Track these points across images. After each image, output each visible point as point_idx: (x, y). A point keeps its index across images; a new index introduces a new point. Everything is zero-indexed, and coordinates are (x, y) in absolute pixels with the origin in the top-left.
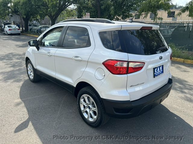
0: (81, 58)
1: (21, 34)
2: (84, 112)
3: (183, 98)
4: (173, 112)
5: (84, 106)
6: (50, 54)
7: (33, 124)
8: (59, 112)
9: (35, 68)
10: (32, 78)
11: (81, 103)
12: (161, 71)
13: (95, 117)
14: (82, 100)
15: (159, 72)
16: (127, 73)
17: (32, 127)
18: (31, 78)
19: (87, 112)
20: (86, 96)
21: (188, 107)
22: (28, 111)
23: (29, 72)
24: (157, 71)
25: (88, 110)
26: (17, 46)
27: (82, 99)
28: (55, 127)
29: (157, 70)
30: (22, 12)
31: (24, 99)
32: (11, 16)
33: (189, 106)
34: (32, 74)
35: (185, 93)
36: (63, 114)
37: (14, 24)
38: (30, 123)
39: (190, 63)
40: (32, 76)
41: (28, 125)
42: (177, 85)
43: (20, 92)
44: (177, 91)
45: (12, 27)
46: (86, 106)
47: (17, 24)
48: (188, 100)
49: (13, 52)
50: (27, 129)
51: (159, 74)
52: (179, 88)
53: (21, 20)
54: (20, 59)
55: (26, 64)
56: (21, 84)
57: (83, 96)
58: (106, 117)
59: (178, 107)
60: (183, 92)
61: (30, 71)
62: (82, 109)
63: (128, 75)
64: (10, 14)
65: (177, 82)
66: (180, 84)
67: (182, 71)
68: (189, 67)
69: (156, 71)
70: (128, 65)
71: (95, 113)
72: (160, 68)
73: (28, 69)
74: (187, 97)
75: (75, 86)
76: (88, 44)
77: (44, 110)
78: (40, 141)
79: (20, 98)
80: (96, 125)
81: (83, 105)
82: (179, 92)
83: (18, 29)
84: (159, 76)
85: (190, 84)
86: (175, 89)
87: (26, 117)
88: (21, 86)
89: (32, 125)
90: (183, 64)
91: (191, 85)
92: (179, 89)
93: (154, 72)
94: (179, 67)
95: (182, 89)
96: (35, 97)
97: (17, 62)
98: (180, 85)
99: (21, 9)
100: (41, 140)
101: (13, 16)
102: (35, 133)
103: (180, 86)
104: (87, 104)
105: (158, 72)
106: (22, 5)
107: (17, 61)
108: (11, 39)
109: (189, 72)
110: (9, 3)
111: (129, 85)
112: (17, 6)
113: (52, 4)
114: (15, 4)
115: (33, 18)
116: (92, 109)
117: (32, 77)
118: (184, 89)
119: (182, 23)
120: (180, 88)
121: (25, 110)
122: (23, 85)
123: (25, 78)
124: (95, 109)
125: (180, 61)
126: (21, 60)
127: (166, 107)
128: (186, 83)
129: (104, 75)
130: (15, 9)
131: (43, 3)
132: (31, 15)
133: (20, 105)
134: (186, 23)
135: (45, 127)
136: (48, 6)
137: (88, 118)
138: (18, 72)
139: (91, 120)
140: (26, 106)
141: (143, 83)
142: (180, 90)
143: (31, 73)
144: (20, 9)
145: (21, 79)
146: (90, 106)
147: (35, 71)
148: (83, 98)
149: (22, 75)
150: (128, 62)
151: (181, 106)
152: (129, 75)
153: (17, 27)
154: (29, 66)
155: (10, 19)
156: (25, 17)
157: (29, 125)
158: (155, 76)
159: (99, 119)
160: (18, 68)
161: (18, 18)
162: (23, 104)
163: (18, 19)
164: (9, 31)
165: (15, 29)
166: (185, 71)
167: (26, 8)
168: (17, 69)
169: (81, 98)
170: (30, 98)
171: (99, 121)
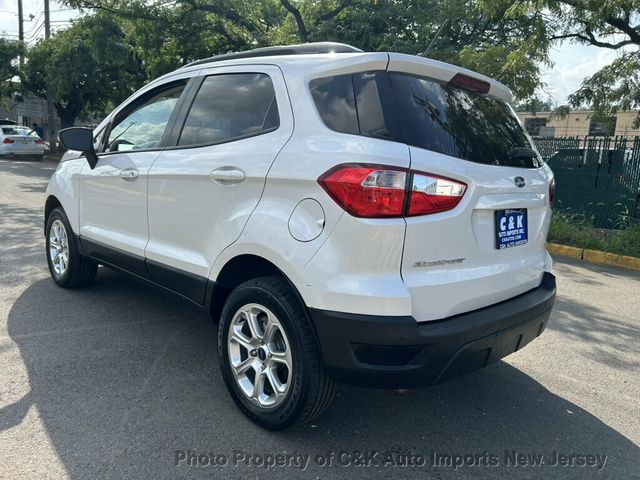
0: (241, 170)
1: (44, 157)
2: (240, 374)
3: (589, 353)
4: (559, 394)
5: (243, 351)
6: (133, 174)
7: (43, 415)
8: (146, 381)
9: (76, 231)
10: (63, 271)
11: (234, 341)
12: (521, 231)
13: (282, 388)
14: (236, 329)
15: (514, 232)
16: (405, 213)
17: (39, 425)
18: (58, 271)
19: (251, 374)
20: (254, 310)
21: (611, 381)
22: (31, 373)
23: (53, 252)
24: (507, 229)
25: (256, 364)
26: (24, 186)
27: (235, 324)
28: (126, 426)
29: (506, 224)
30: (57, 84)
31: (21, 336)
32: (19, 99)
33: (611, 377)
34: (64, 257)
35: (596, 341)
36: (162, 387)
37: (26, 122)
38: (33, 412)
39: (602, 261)
40: (61, 265)
41: (22, 417)
42: (565, 317)
43: (10, 315)
44: (569, 335)
45: (16, 133)
46: (250, 348)
47: (35, 125)
48: (606, 362)
49: (9, 202)
50: (16, 430)
51: (515, 241)
52: (574, 326)
53: (50, 112)
54: (27, 222)
55: (46, 223)
56: (18, 290)
57: (242, 313)
58: (322, 385)
59: (575, 380)
60: (587, 338)
61: (59, 248)
62: (235, 360)
63: (409, 220)
64: (16, 93)
65: (566, 310)
66: (576, 316)
67: (581, 282)
68: (600, 271)
69: (503, 228)
70: (409, 182)
71: (281, 371)
72: (515, 221)
73: (52, 240)
74: (602, 353)
75: (213, 278)
76: (272, 122)
77: (90, 372)
78: (64, 471)
79: (7, 333)
80: (282, 417)
81: (241, 346)
82: (573, 336)
83: (37, 142)
84: (514, 248)
85: (609, 317)
86: (562, 329)
87: (22, 389)
88: (18, 296)
89: (41, 416)
90: (582, 262)
91: (612, 321)
92: (573, 330)
93: (497, 229)
94: (569, 271)
95: (584, 329)
96: (64, 331)
97: (14, 231)
98: (575, 319)
99: (55, 74)
100: (68, 468)
101: (25, 100)
102: (47, 442)
103: (576, 322)
104: (254, 343)
105: (509, 233)
106: (57, 64)
107: (16, 226)
108: (7, 170)
109: (602, 284)
110: (14, 57)
111: (410, 259)
112: (40, 67)
113: (159, 64)
114: (34, 59)
115: (92, 109)
116: (273, 358)
117: (61, 270)
118: (592, 330)
119: (571, 139)
120: (577, 325)
121: (21, 367)
122: (25, 294)
123: (37, 276)
124: (283, 354)
125: (570, 253)
126: (32, 224)
127: (535, 378)
128: (596, 314)
129: (321, 222)
130: (33, 78)
131: (131, 59)
132: (86, 97)
133: (5, 354)
134: (586, 140)
135: (89, 425)
136: (143, 72)
137: (256, 395)
138: (13, 257)
139: (264, 401)
140: (26, 357)
141: (460, 260)
142: (578, 331)
143: (60, 255)
144: (49, 75)
145: (22, 278)
146: (264, 347)
147: (75, 242)
148: (243, 319)
149: (30, 267)
150: (411, 173)
151: (584, 377)
152: (411, 221)
153: (34, 134)
154: (55, 228)
155: (11, 109)
156: (64, 104)
157: (27, 417)
158: (498, 243)
159: (295, 392)
160: (15, 247)
161: (39, 107)
162: (17, 351)
163: (40, 110)
164: (5, 145)
165: (25, 140)
166: (589, 282)
167: (69, 74)
168: (12, 250)
169: (233, 321)
170: (44, 333)
171: (297, 399)
